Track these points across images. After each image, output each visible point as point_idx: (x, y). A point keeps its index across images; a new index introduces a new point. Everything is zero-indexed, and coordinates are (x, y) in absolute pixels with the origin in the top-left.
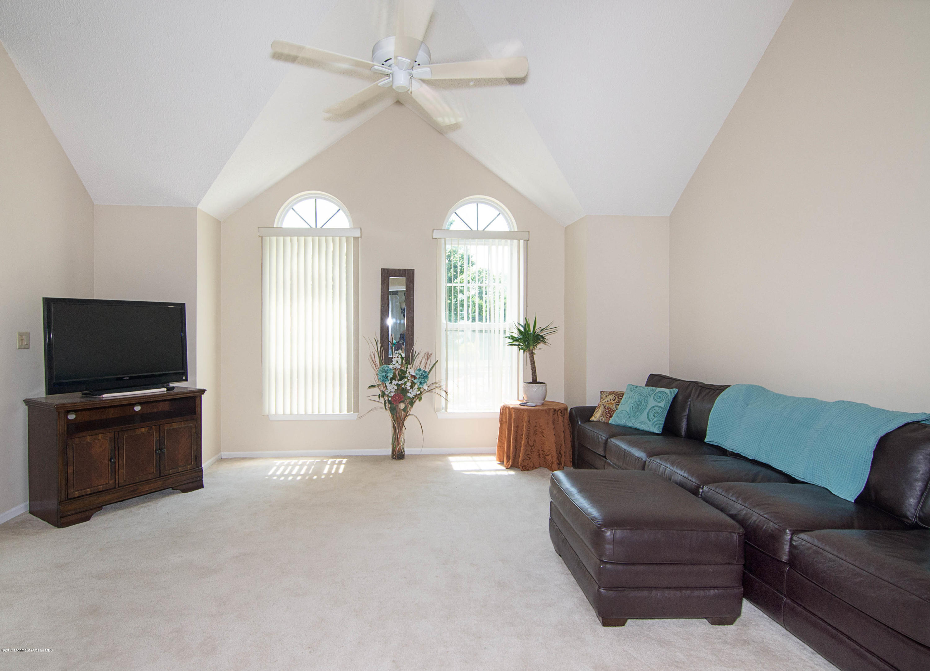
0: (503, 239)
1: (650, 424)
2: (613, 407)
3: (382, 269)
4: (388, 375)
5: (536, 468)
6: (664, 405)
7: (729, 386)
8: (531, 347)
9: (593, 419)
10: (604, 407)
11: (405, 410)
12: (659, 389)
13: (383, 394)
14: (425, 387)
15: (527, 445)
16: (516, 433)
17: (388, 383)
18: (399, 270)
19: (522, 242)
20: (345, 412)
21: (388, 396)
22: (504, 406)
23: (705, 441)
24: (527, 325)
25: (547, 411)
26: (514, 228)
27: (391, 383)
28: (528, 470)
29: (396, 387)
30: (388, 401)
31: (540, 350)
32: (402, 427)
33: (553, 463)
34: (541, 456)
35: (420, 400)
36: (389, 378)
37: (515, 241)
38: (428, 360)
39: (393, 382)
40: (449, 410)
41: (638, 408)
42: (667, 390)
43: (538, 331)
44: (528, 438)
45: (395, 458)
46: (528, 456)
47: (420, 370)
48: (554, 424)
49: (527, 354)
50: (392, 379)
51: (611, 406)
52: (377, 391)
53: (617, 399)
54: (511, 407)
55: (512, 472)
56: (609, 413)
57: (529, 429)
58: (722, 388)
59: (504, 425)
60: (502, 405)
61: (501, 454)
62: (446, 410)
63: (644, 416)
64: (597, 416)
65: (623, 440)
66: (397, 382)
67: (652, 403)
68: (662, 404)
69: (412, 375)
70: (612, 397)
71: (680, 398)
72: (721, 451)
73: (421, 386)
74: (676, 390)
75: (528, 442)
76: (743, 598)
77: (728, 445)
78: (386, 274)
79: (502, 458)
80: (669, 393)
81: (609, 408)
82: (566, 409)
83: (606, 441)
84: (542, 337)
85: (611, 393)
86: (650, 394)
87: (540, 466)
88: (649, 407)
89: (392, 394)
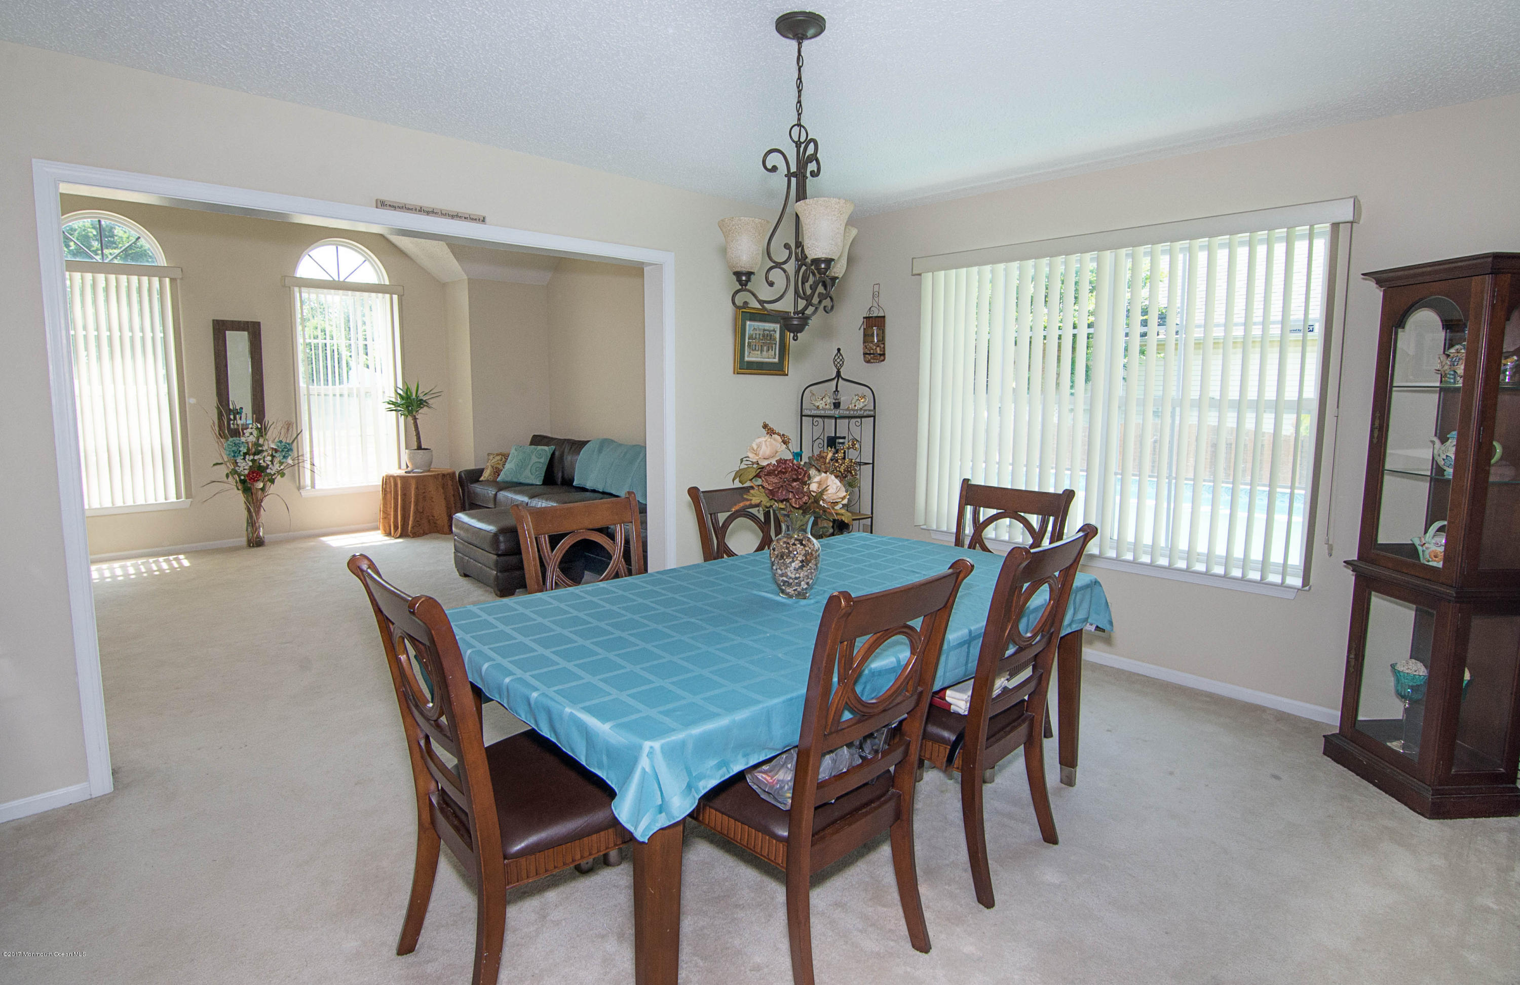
0: (373, 292)
1: (533, 477)
2: (500, 467)
3: (213, 320)
4: (241, 449)
5: (427, 534)
6: (544, 461)
7: (588, 441)
8: (414, 413)
9: (482, 478)
10: (492, 467)
11: (263, 489)
12: (540, 447)
13: (234, 472)
14: (290, 461)
15: (417, 511)
16: (403, 500)
17: (239, 460)
18: (239, 322)
19: (395, 297)
20: (173, 498)
21: (239, 475)
22: (387, 476)
23: (574, 484)
24: (407, 390)
25: (435, 477)
26: (384, 281)
27: (244, 459)
28: (419, 536)
29: (250, 464)
30: (241, 480)
31: (423, 415)
32: (260, 509)
33: (444, 526)
34: (431, 521)
35: (282, 477)
36: (242, 453)
37: (388, 296)
38: (288, 430)
39: (247, 457)
40: (317, 487)
41: (522, 466)
42: (546, 448)
43: (421, 397)
44: (416, 504)
45: (253, 546)
46: (417, 523)
47: (281, 442)
48: (443, 488)
49: (410, 419)
50: (245, 454)
51: (498, 466)
52: (223, 470)
53: (504, 459)
54: (395, 475)
55: (400, 540)
56: (497, 472)
57: (417, 496)
58: (584, 443)
59: (389, 495)
60: (384, 475)
61: (387, 525)
62: (313, 486)
63: (527, 472)
64: (486, 475)
65: (510, 491)
66: (252, 457)
67: (534, 459)
68: (542, 460)
69: (272, 448)
70: (499, 458)
71: (557, 453)
72: (583, 489)
73: (284, 460)
74: (553, 447)
75: (417, 509)
76: (586, 572)
77: (589, 485)
78: (221, 328)
79: (388, 529)
80: (547, 450)
81: (496, 468)
82: (454, 473)
83: (496, 495)
84: (425, 401)
85: (498, 455)
86: (532, 452)
87: (430, 533)
88: (531, 463)
89: (246, 472)
